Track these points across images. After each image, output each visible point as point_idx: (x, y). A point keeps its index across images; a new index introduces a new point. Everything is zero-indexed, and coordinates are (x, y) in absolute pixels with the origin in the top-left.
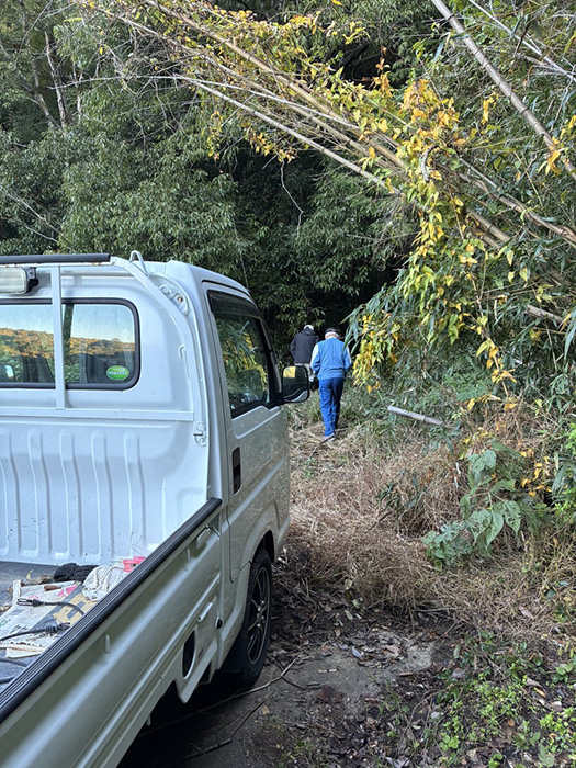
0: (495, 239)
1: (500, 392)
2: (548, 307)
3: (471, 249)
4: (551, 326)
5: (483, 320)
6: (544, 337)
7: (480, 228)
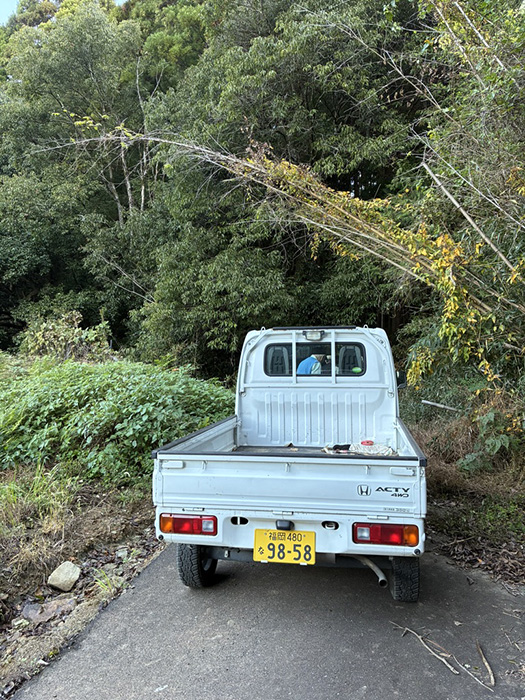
0: (484, 308)
1: (492, 387)
2: (514, 344)
3: (472, 314)
4: (516, 353)
5: (482, 350)
6: (513, 359)
7: (477, 304)
